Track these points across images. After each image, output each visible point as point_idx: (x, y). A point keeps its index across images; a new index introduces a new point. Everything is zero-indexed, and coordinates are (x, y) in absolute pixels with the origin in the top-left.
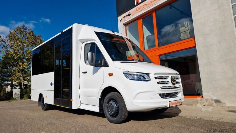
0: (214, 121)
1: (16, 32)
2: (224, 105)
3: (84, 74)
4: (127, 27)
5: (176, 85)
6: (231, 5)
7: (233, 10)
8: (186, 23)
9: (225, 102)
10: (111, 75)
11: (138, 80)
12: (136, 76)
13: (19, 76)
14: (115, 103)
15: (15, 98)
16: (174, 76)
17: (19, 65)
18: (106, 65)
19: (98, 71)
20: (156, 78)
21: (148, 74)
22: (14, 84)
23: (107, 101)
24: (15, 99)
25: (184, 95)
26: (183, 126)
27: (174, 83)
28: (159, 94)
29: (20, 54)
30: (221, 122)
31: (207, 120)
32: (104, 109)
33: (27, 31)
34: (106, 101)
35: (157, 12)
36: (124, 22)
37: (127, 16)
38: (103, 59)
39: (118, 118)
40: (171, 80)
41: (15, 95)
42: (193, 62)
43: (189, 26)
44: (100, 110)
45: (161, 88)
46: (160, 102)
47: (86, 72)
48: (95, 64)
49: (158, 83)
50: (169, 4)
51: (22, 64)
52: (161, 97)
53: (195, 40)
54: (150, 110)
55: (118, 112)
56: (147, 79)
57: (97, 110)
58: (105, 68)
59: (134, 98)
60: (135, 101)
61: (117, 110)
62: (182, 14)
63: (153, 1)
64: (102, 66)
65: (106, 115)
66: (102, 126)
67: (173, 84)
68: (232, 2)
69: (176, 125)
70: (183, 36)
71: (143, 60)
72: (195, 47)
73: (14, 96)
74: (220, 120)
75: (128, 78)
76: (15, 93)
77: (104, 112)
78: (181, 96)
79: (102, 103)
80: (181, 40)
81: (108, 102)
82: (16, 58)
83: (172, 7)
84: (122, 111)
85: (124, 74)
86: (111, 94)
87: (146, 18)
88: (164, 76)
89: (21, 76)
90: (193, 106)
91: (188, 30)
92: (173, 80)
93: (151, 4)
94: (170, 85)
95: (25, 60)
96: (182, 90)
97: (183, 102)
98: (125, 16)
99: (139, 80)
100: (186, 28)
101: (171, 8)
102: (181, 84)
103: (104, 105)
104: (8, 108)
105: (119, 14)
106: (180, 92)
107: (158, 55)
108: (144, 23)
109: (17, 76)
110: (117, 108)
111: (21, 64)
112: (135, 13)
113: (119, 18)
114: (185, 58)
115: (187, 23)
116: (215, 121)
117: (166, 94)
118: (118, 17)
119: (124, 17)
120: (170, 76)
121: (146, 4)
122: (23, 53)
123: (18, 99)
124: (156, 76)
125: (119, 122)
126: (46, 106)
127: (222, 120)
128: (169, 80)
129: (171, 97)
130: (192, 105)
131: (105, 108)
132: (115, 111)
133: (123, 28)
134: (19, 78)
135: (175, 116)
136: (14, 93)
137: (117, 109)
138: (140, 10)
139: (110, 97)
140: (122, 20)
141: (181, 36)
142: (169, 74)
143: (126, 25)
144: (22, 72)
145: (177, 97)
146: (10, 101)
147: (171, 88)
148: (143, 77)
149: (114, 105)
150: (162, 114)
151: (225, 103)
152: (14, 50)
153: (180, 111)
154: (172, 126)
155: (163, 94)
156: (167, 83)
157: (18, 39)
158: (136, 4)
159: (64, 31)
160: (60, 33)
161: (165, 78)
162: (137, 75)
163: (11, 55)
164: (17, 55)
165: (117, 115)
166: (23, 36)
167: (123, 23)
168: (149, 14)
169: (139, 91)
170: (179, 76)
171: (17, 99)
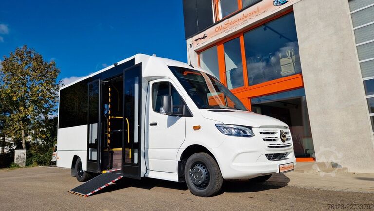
0: (338, 191)
1: (14, 57)
2: (345, 171)
3: (152, 126)
4: (201, 55)
5: (287, 142)
6: (353, 29)
7: (355, 37)
8: (289, 52)
9: (346, 166)
10: (197, 128)
11: (237, 136)
12: (233, 130)
13: (19, 128)
14: (204, 168)
15: (18, 163)
16: (284, 130)
17: (19, 111)
18: (189, 114)
19: (176, 122)
20: (261, 133)
21: (250, 128)
22: (6, 141)
23: (190, 165)
24: (18, 165)
25: (296, 157)
26: (300, 198)
27: (284, 139)
28: (266, 155)
29: (20, 93)
30: (349, 193)
31: (330, 191)
32: (185, 177)
33: (32, 55)
34: (188, 165)
35: (245, 34)
36: (197, 47)
37: (201, 39)
38: (184, 106)
39: (209, 189)
40: (281, 136)
41: (17, 159)
42: (296, 107)
43: (294, 57)
44: (180, 178)
45: (269, 147)
46: (267, 166)
47: (156, 124)
48: (173, 113)
49: (264, 140)
50: (264, 25)
51: (24, 109)
52: (269, 159)
53: (302, 76)
54: (255, 177)
55: (209, 181)
56: (249, 134)
57: (175, 178)
58: (187, 118)
59: (233, 161)
60: (234, 164)
61: (207, 178)
62: (280, 38)
63: (240, 19)
64: (181, 116)
65: (189, 184)
66: (186, 200)
67: (283, 141)
68: (353, 25)
69: (290, 197)
70: (284, 71)
71: (235, 106)
72: (303, 87)
73: (15, 161)
74: (346, 190)
75: (223, 133)
76: (18, 156)
77: (186, 181)
78: (291, 157)
79: (182, 168)
80: (281, 77)
81: (192, 168)
82: (14, 99)
83: (267, 28)
84: (215, 179)
85: (217, 127)
86: (197, 155)
87: (229, 42)
88: (271, 130)
89: (22, 128)
90: (305, 172)
91: (291, 62)
92: (283, 135)
93: (237, 23)
94: (279, 142)
95: (28, 103)
96: (292, 150)
97: (295, 166)
98: (198, 39)
99: (239, 135)
100: (289, 59)
101: (265, 29)
102: (291, 141)
103: (185, 171)
104: (18, 179)
105: (189, 35)
106: (291, 152)
107: (249, 98)
108: (226, 49)
109: (16, 128)
110: (207, 174)
111: (22, 108)
112: (213, 35)
113: (189, 42)
114: (285, 103)
115: (291, 53)
116: (340, 191)
117: (274, 154)
118: (186, 40)
119: (196, 40)
120: (279, 130)
121: (230, 22)
122: (26, 91)
123: (23, 165)
124: (262, 130)
125: (209, 195)
126: (84, 174)
127: (349, 190)
128: (278, 135)
129: (280, 159)
130: (303, 171)
131: (187, 175)
132: (204, 178)
133: (195, 56)
134: (18, 132)
135: (283, 187)
136: (16, 157)
137: (206, 176)
138: (221, 31)
139: (196, 159)
140: (193, 44)
141: (281, 70)
142: (277, 127)
143: (198, 52)
144: (23, 123)
145: (287, 159)
146: (10, 168)
147: (280, 147)
148: (243, 132)
149: (201, 170)
150: (264, 183)
151: (347, 168)
152: (12, 87)
153: (289, 180)
154: (285, 199)
155: (270, 155)
156: (274, 140)
157: (18, 69)
158: (214, 23)
159: (119, 63)
160: (113, 66)
161: (272, 133)
162: (235, 129)
163: (7, 93)
164: (17, 95)
165: (207, 184)
166: (26, 64)
167: (195, 49)
168: (234, 37)
169: (239, 151)
170: (289, 129)
171: (21, 165)
